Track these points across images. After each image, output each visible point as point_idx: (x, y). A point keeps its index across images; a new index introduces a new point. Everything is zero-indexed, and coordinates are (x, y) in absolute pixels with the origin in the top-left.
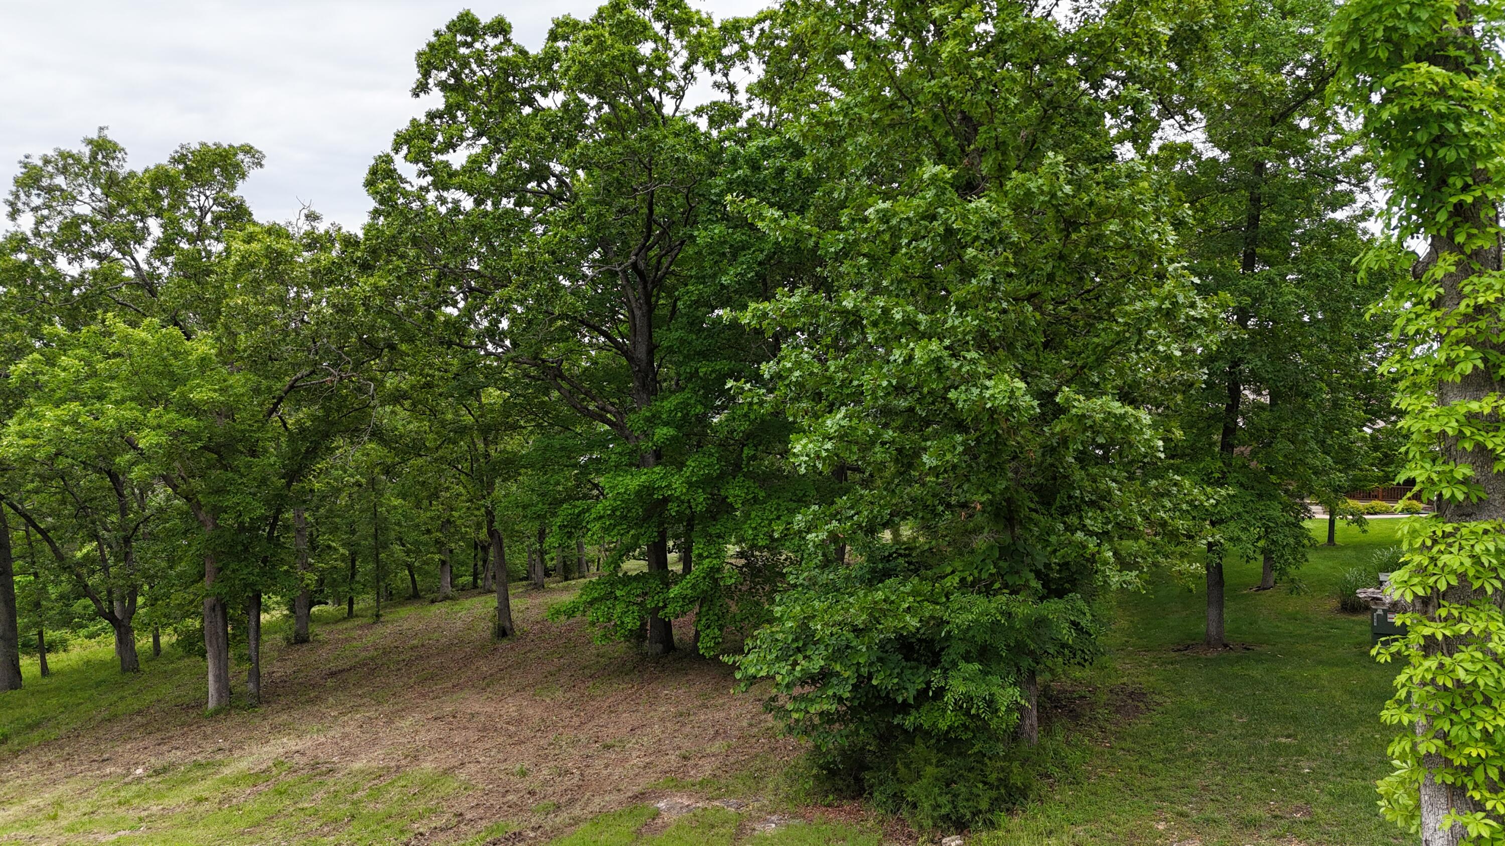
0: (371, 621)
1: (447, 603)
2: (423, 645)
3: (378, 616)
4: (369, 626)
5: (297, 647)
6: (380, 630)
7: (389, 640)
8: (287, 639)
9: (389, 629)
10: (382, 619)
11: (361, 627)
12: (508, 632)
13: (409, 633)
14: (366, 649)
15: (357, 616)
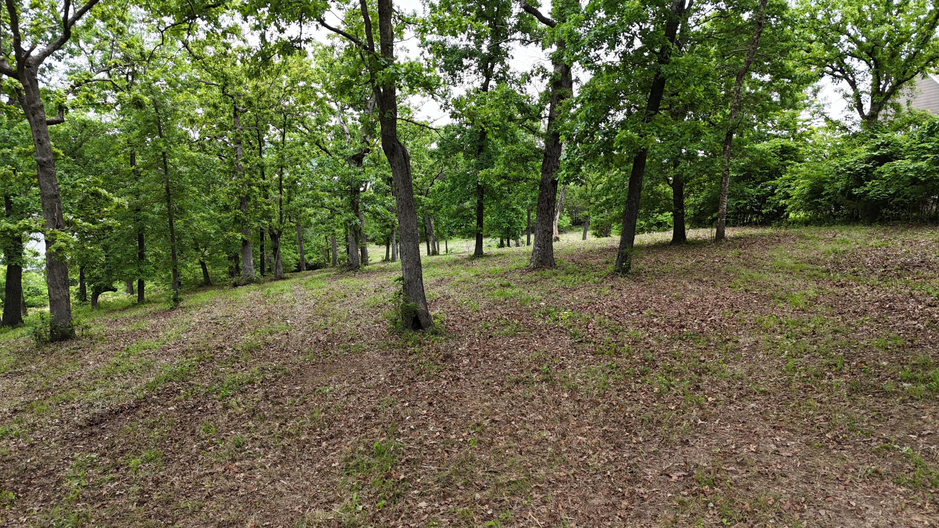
0: (167, 306)
1: (253, 286)
2: (267, 344)
3: (176, 300)
4: (165, 313)
5: (53, 347)
6: (180, 317)
7: (202, 332)
8: (37, 335)
9: (196, 317)
10: (181, 304)
11: (155, 315)
12: (423, 321)
13: (229, 322)
14: (165, 352)
15: (149, 302)
